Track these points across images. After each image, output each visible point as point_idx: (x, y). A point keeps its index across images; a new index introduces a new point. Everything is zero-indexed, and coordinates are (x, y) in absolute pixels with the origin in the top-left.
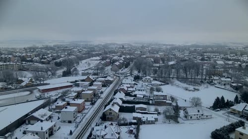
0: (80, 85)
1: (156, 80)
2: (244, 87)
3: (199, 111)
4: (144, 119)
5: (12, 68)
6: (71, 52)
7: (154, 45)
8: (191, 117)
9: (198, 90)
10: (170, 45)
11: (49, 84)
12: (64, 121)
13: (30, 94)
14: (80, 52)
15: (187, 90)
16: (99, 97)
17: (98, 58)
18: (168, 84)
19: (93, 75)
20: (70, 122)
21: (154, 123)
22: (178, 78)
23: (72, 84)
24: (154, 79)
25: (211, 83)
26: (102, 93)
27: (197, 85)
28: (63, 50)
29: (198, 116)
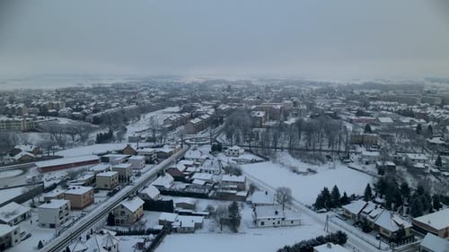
0: (110, 160)
1: (251, 152)
2: (397, 168)
3: (276, 213)
4: (176, 225)
5: (17, 127)
6: (135, 98)
7: (292, 84)
8: (263, 223)
9: (314, 172)
10: (321, 84)
11: (62, 157)
12: (43, 225)
13: (21, 175)
14: (152, 97)
15: (294, 171)
16: (130, 183)
17: (177, 109)
18: (267, 160)
19: (147, 141)
20: (52, 226)
21: (193, 232)
22: (290, 149)
23: (97, 158)
24: (246, 151)
25: (345, 159)
26: (139, 175)
27: (318, 162)
28: (124, 93)
29: (276, 222)
